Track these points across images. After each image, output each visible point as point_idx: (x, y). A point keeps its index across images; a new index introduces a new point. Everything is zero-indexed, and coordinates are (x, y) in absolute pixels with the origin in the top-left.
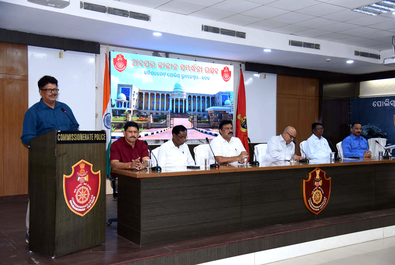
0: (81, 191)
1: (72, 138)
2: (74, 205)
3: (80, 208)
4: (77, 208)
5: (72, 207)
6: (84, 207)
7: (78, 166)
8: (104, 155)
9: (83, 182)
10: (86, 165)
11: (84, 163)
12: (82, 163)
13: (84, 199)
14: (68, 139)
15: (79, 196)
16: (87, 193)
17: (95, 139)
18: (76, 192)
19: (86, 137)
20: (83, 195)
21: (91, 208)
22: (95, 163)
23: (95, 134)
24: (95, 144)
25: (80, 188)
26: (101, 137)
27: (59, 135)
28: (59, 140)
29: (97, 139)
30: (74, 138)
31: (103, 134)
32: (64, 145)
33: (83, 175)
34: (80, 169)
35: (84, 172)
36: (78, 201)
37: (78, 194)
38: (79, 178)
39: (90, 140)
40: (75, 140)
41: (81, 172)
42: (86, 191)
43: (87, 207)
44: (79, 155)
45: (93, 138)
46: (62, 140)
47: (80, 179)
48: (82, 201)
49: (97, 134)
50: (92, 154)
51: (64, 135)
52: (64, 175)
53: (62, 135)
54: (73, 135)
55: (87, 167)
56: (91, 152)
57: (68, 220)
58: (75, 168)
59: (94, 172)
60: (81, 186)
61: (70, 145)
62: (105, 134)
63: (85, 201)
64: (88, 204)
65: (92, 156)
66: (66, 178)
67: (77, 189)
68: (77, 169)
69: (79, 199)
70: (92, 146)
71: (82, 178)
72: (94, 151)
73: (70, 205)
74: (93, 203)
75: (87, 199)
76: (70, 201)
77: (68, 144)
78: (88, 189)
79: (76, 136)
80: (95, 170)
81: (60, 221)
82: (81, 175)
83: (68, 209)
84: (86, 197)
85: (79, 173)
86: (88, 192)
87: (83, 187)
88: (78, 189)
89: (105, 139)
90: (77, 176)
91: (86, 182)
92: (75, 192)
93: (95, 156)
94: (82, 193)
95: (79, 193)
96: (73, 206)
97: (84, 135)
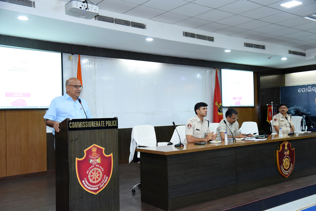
0: (93, 172)
1: (83, 125)
2: (87, 184)
3: (93, 188)
4: (89, 187)
5: (84, 186)
6: (97, 186)
7: (90, 149)
8: (116, 139)
9: (95, 164)
10: (98, 148)
11: (96, 147)
12: (94, 148)
13: (97, 179)
14: (80, 126)
15: (92, 177)
16: (100, 174)
17: (106, 126)
18: (89, 173)
19: (97, 124)
20: (95, 175)
21: (104, 187)
22: (107, 146)
23: (106, 121)
24: (107, 129)
25: (93, 170)
26: (113, 123)
27: (70, 123)
28: (71, 127)
29: (109, 126)
30: (85, 125)
31: (114, 121)
32: (76, 131)
33: (95, 158)
34: (92, 152)
35: (96, 155)
36: (91, 181)
37: (91, 175)
38: (91, 160)
39: (102, 126)
40: (86, 127)
41: (93, 155)
42: (99, 172)
43: (100, 186)
44: (90, 140)
45: (104, 125)
46: (73, 127)
47: (93, 161)
48: (94, 181)
49: (109, 121)
50: (104, 139)
51: (75, 122)
52: (76, 158)
53: (73, 123)
54: (84, 122)
55: (99, 151)
56: (103, 137)
57: (82, 197)
58: (87, 152)
59: (106, 155)
60: (93, 168)
61: (82, 132)
62: (116, 121)
63: (98, 181)
64: (101, 183)
65: (104, 140)
66: (78, 161)
67: (89, 170)
68: (90, 152)
69: (92, 179)
70: (104, 131)
71: (94, 161)
72: (106, 136)
73: (83, 185)
74: (106, 183)
75: (100, 179)
76: (83, 181)
77: (80, 131)
78: (101, 170)
79: (87, 124)
80: (107, 153)
81: (74, 199)
82: (93, 158)
83: (81, 188)
84: (99, 177)
85: (91, 155)
86: (101, 172)
87: (95, 168)
88: (91, 170)
89: (116, 125)
90: (89, 159)
91: (98, 164)
92: (87, 173)
93: (107, 140)
94: (95, 173)
95: (91, 173)
96: (86, 186)
97: (95, 122)
